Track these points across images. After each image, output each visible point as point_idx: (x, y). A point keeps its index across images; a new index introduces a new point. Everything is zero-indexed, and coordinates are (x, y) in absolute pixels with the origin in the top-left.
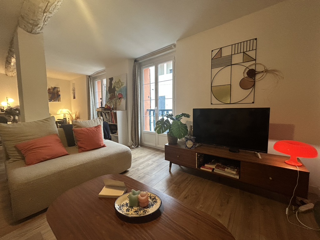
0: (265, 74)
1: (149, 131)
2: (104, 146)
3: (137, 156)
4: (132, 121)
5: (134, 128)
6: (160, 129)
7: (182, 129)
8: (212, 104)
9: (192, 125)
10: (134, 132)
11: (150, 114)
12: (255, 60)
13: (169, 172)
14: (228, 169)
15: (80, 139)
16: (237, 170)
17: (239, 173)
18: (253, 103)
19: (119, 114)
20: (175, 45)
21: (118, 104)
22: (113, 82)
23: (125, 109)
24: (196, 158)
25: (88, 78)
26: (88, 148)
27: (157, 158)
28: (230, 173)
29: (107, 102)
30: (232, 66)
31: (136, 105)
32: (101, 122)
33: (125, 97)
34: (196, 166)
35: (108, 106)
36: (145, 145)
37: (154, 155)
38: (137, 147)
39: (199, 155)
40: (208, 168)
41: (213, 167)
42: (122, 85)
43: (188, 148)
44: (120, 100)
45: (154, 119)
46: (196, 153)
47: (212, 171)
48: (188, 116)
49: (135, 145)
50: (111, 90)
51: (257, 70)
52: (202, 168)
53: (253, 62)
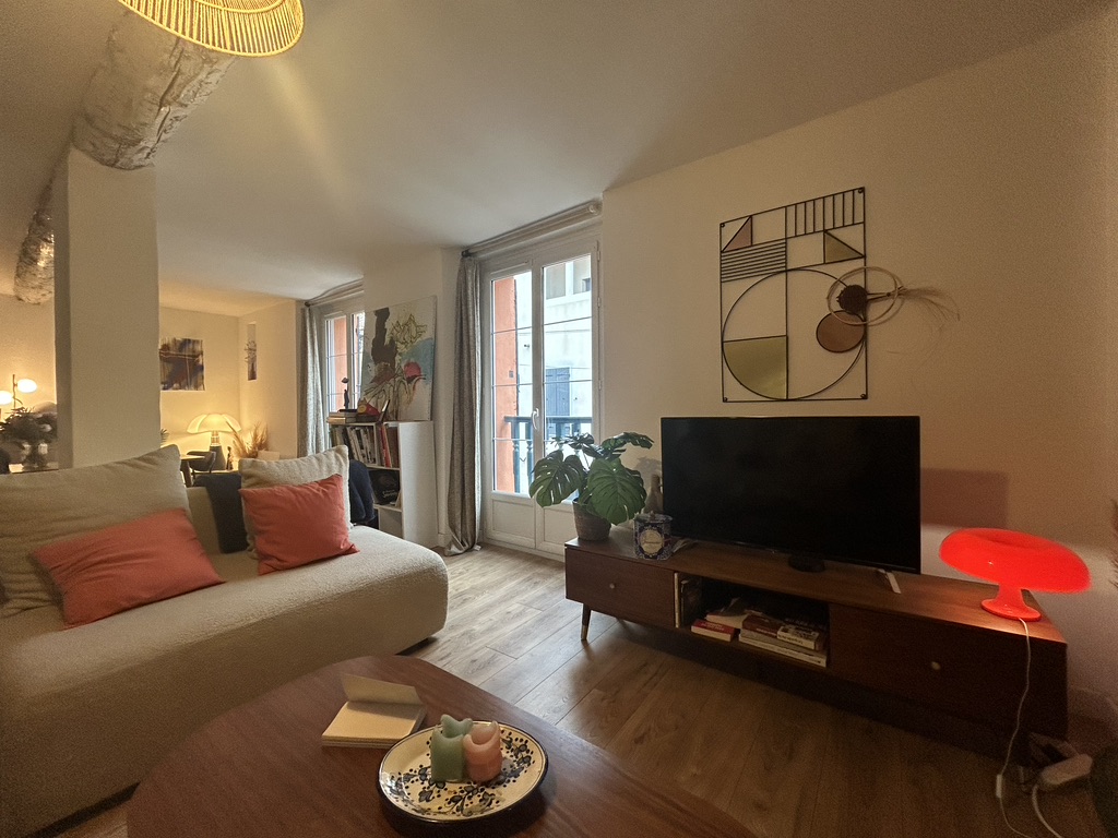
0: (898, 302)
1: (513, 492)
2: (351, 551)
3: (467, 585)
4: (452, 458)
5: (457, 483)
6: (548, 490)
7: (624, 489)
8: (725, 400)
9: (660, 472)
10: (458, 498)
11: (515, 433)
12: (864, 257)
13: (580, 643)
14: (785, 631)
15: (266, 528)
16: (817, 634)
17: (825, 646)
18: (865, 397)
19: (407, 432)
20: (597, 205)
21: (404, 397)
22: (388, 325)
23: (427, 415)
24: (676, 591)
25: (303, 311)
26: (293, 559)
27: (540, 590)
28: (795, 645)
29: (365, 391)
30: (789, 273)
31: (467, 402)
32: (341, 465)
33: (429, 377)
34: (677, 621)
35: (368, 405)
36: (497, 544)
37: (529, 579)
38: (470, 550)
39: (684, 582)
40: (718, 627)
41: (735, 622)
42: (419, 334)
43: (647, 557)
44: (411, 386)
45: (530, 449)
46: (676, 575)
47: (732, 639)
48: (645, 442)
49: (462, 542)
50: (381, 351)
51: (871, 289)
52: (694, 629)
53: (856, 264)
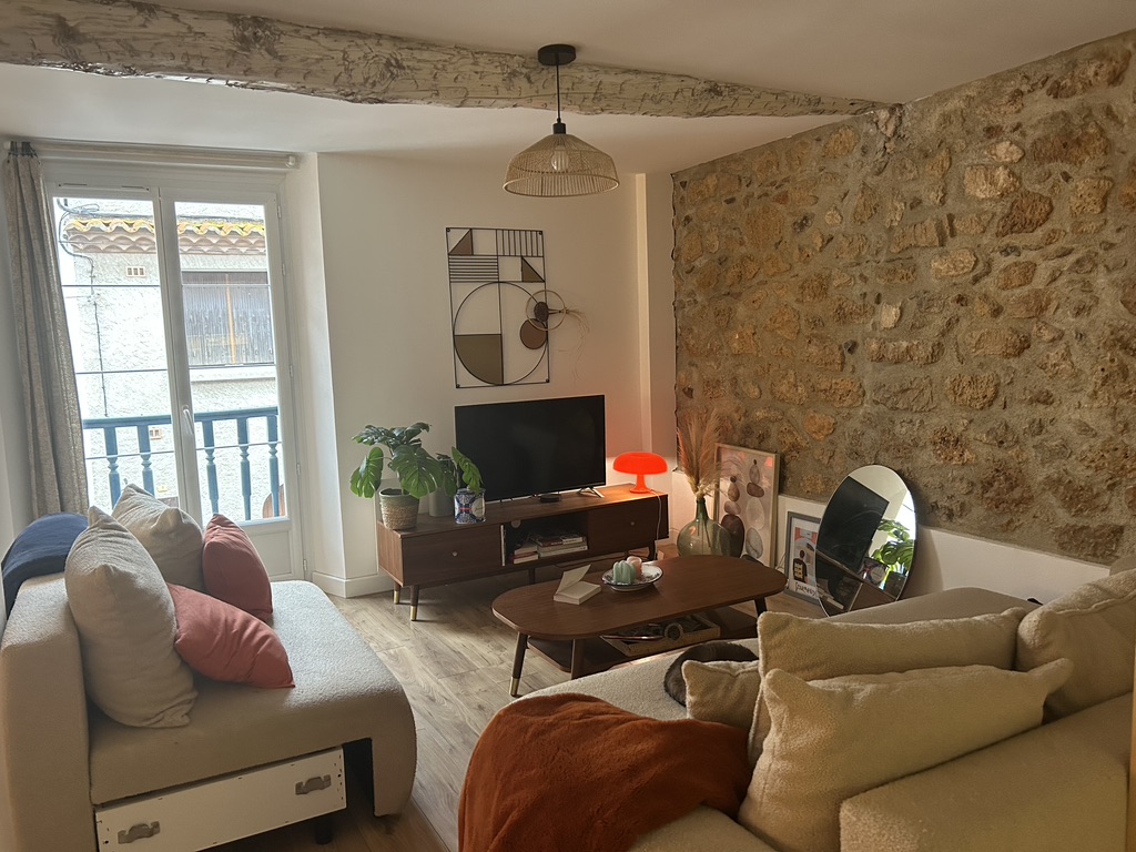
8: (458, 387)
12: (544, 281)
16: (580, 534)
18: (548, 381)
24: (503, 538)
28: (572, 544)
30: (501, 284)
34: (504, 562)
40: (525, 555)
46: (502, 527)
47: (538, 557)
51: (550, 306)
52: (516, 562)
53: (540, 286)
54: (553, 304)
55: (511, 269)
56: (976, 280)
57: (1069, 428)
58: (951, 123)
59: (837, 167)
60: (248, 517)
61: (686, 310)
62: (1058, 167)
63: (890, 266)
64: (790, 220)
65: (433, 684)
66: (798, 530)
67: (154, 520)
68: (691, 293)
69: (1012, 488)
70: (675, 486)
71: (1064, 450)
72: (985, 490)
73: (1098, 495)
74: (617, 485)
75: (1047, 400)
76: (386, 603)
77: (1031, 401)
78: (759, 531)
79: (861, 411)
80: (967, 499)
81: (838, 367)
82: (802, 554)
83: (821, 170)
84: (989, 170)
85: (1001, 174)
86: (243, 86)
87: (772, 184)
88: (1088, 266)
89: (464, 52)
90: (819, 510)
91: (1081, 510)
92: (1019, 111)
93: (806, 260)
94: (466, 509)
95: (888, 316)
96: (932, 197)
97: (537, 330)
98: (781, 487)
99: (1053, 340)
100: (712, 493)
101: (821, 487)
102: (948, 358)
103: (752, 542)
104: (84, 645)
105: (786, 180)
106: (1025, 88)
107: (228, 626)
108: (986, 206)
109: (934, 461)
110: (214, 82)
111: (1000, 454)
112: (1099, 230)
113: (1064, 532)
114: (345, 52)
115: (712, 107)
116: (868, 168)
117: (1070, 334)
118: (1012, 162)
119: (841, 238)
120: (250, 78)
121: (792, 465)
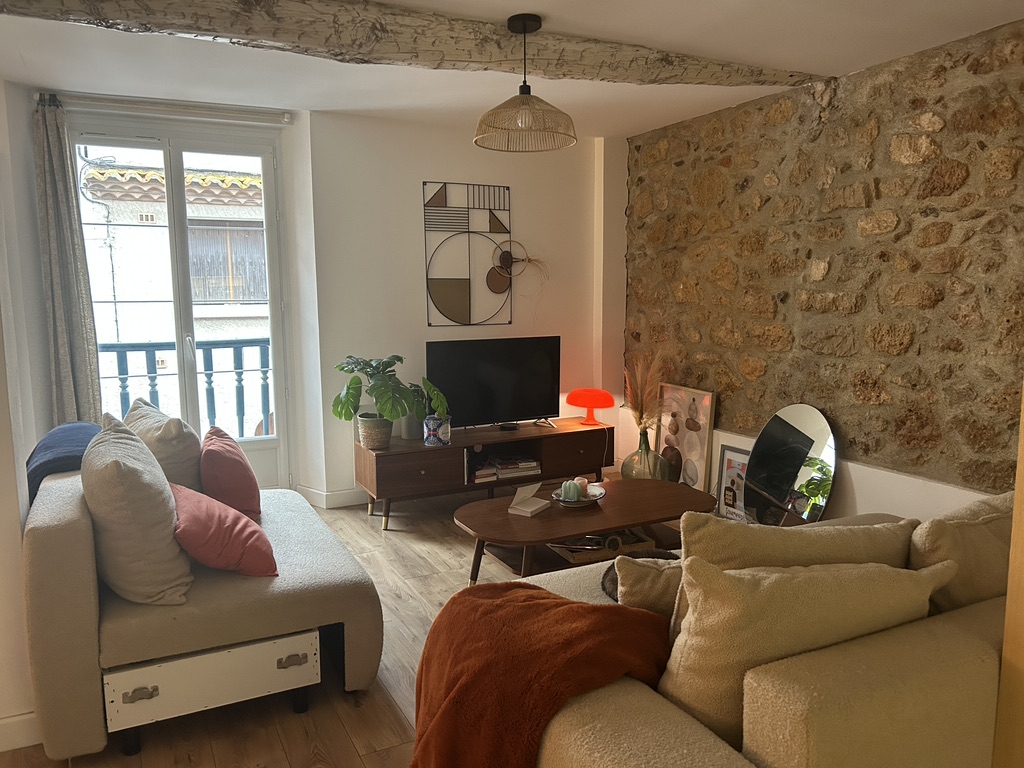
8: (430, 325)
12: (510, 232)
14: (520, 463)
18: (510, 323)
24: (465, 460)
28: (528, 468)
30: (470, 234)
34: (466, 481)
40: (486, 475)
46: (465, 450)
47: (496, 478)
51: (514, 255)
52: (477, 481)
53: (506, 237)
54: (517, 253)
55: (480, 221)
56: (898, 238)
57: (976, 373)
58: (880, 95)
59: (776, 134)
60: (242, 435)
61: (636, 262)
62: (975, 136)
63: (821, 224)
64: (732, 182)
65: (400, 584)
66: (730, 461)
67: (159, 428)
68: (642, 247)
69: (922, 426)
70: (622, 420)
71: (970, 392)
72: (899, 428)
73: (999, 433)
74: (569, 417)
75: (956, 347)
76: (362, 514)
77: (943, 348)
78: (695, 462)
79: (791, 355)
80: (881, 435)
81: (770, 316)
82: (733, 482)
83: (762, 137)
84: (913, 138)
85: (924, 142)
86: (245, 44)
87: (718, 149)
88: (999, 228)
89: (441, 19)
90: (748, 443)
91: (984, 447)
92: (941, 86)
93: (746, 218)
94: (434, 433)
95: (817, 270)
96: (861, 163)
97: (502, 276)
98: (716, 423)
99: (965, 293)
100: (654, 427)
101: (751, 423)
102: (869, 309)
103: (689, 472)
104: (97, 530)
105: (730, 146)
106: (948, 64)
107: (221, 521)
108: (909, 171)
109: (854, 401)
110: (219, 40)
111: (913, 396)
112: (1009, 195)
113: (967, 466)
114: (335, 16)
115: (663, 75)
116: (804, 136)
117: (980, 289)
118: (934, 132)
119: (777, 198)
120: (251, 37)
121: (727, 403)
